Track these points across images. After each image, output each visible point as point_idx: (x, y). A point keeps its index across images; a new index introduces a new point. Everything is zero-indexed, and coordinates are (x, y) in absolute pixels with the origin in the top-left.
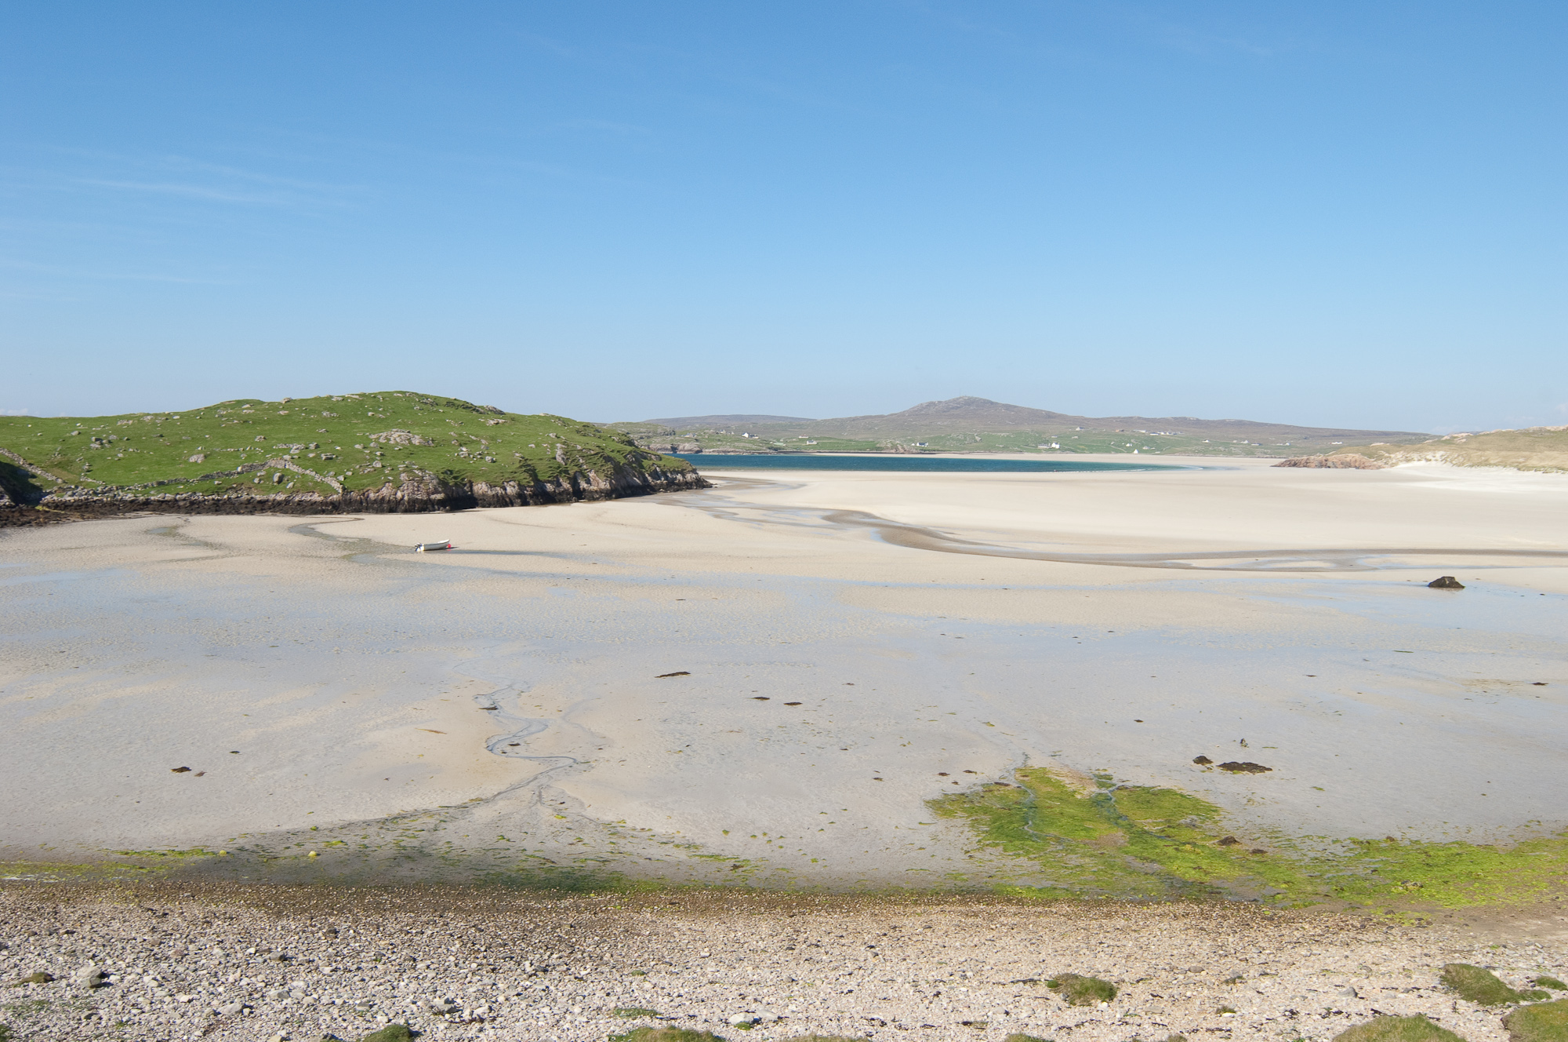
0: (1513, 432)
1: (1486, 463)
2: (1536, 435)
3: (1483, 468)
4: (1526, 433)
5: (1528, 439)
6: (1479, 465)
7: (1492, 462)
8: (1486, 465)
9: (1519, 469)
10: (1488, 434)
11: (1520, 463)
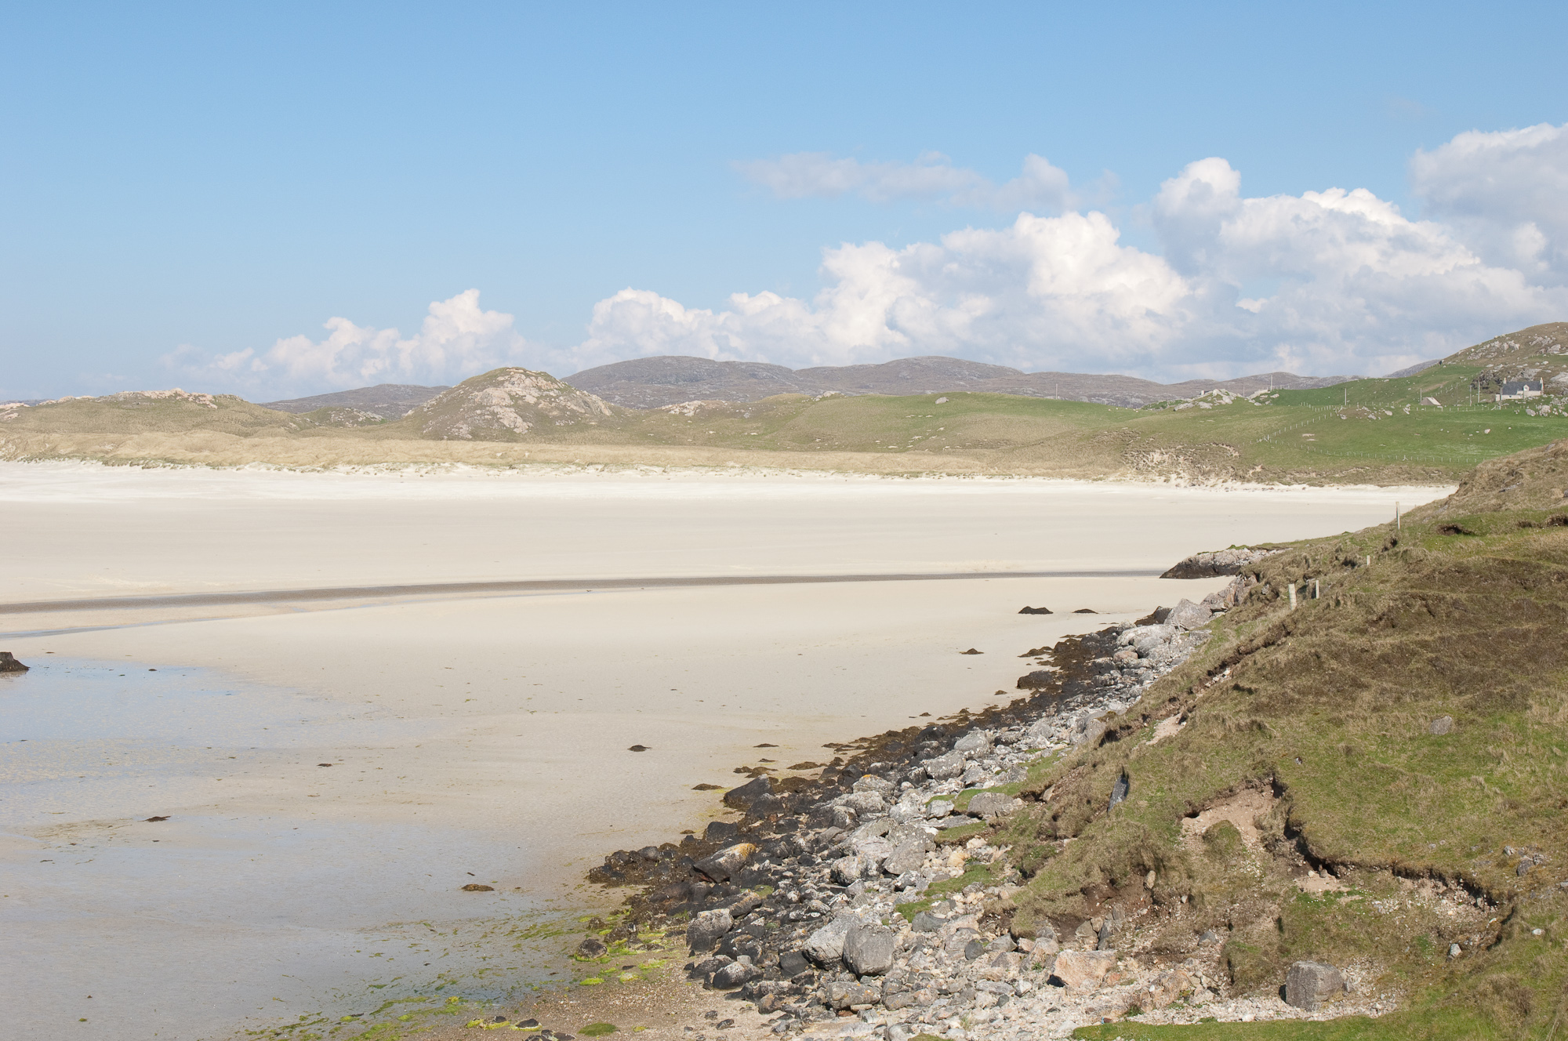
0: (94, 400)
1: (52, 454)
2: (129, 406)
3: (48, 463)
4: (113, 403)
5: (117, 411)
6: (41, 457)
7: (62, 452)
8: (53, 457)
9: (106, 463)
10: (53, 405)
11: (107, 453)
